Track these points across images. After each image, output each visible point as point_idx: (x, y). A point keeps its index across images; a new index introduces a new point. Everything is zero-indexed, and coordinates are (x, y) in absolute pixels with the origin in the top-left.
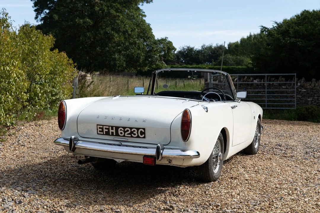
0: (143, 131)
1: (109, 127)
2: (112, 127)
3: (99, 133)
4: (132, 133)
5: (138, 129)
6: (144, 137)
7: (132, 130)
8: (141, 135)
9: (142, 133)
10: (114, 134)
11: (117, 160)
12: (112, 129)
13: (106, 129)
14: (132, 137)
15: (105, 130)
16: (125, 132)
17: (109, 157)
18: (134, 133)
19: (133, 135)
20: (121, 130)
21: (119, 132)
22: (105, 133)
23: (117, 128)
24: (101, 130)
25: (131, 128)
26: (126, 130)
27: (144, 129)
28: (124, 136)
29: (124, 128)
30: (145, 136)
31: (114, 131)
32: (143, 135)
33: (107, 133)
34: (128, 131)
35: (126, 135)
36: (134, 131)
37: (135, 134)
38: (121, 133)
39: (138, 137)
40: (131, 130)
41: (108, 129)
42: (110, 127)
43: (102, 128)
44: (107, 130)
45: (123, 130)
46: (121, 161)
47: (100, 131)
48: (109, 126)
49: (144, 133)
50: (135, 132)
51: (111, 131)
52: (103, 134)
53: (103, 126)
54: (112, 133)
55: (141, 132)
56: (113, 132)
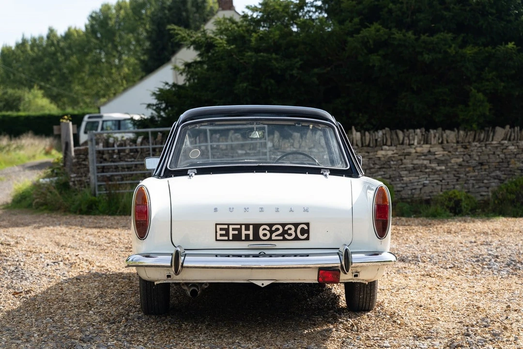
0: (306, 228)
1: (241, 227)
2: (247, 227)
3: (219, 238)
4: (285, 232)
5: (296, 225)
6: (307, 239)
7: (286, 228)
8: (302, 234)
9: (303, 231)
10: (251, 238)
11: (259, 283)
12: (247, 229)
13: (234, 229)
14: (285, 239)
15: (231, 232)
16: (271, 232)
17: (240, 280)
18: (289, 232)
19: (286, 236)
20: (264, 229)
21: (261, 232)
22: (231, 238)
23: (257, 227)
24: (224, 232)
25: (283, 225)
26: (274, 228)
27: (308, 224)
28: (270, 239)
29: (271, 225)
30: (308, 236)
31: (251, 232)
32: (306, 235)
33: (237, 238)
34: (277, 229)
35: (274, 237)
36: (290, 229)
37: (290, 235)
38: (265, 235)
39: (296, 238)
40: (283, 228)
41: (240, 230)
42: (243, 227)
43: (227, 230)
44: (236, 232)
45: (268, 228)
46: (266, 283)
47: (221, 235)
48: (241, 225)
49: (308, 231)
50: (292, 232)
51: (244, 232)
52: (229, 240)
53: (228, 225)
54: (247, 236)
55: (302, 229)
56: (249, 234)
